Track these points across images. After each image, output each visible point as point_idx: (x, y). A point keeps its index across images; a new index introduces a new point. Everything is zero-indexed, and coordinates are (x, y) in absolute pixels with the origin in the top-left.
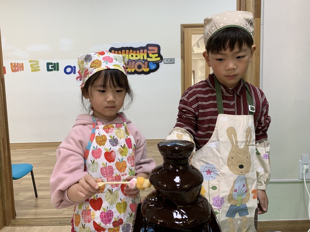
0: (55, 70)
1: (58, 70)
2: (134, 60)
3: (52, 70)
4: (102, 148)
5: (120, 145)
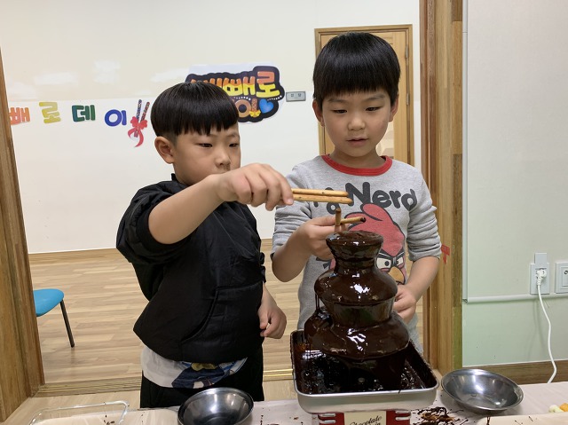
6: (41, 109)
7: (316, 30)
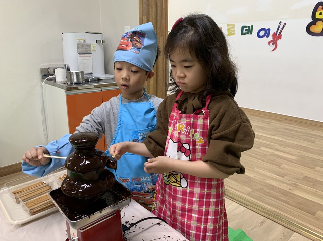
0: (248, 33)
1: (251, 33)
3: (245, 34)
6: (227, 28)
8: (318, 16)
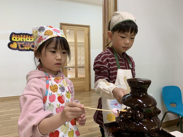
2: (29, 42)
4: (55, 94)
5: (66, 91)
7: (60, 23)
8: (13, 39)
